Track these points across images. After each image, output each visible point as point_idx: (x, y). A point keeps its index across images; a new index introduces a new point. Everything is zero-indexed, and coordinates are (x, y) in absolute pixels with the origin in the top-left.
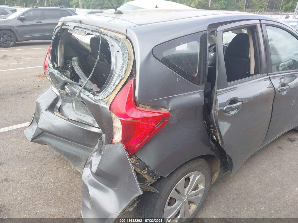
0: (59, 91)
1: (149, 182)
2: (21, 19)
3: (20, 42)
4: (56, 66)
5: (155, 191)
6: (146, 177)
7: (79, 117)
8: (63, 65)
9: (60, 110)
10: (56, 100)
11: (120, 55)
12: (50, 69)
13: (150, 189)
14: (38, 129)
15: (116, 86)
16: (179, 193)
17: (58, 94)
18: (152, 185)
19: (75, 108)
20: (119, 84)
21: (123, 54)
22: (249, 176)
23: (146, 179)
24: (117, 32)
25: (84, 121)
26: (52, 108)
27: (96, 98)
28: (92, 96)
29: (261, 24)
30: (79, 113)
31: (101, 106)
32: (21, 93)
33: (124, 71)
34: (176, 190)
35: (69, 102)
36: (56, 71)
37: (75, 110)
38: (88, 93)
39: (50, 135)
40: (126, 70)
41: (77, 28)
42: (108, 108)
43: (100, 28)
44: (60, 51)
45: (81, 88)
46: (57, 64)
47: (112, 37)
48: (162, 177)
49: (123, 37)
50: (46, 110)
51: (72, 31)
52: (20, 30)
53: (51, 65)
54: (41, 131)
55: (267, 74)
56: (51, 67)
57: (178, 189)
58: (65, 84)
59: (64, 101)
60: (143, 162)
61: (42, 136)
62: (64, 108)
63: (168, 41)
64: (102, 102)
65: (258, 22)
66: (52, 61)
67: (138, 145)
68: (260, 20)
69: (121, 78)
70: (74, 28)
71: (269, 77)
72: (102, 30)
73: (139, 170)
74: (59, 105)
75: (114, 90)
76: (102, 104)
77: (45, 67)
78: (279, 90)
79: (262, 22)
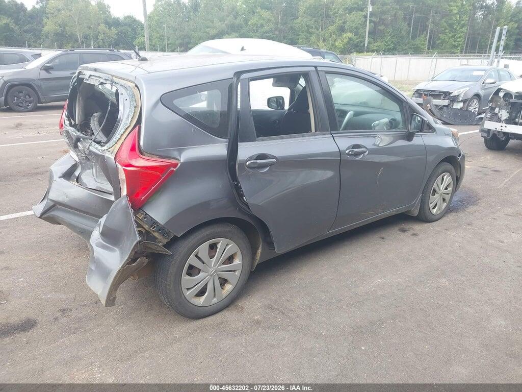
0: (78, 156)
1: (160, 242)
2: (47, 69)
3: (44, 104)
4: (73, 123)
5: (168, 252)
6: (156, 235)
7: (99, 185)
8: (82, 123)
9: (78, 179)
10: (74, 167)
11: (128, 103)
12: (66, 127)
13: (162, 249)
14: (49, 201)
15: (122, 135)
16: (204, 263)
17: (77, 159)
18: (165, 246)
19: (95, 175)
20: (124, 132)
21: (131, 102)
22: (323, 266)
23: (157, 239)
24: (127, 80)
25: (103, 189)
26: (68, 175)
27: (103, 148)
28: (99, 147)
29: (317, 71)
30: (100, 181)
31: (107, 157)
32: (37, 174)
33: (130, 119)
34: (196, 256)
35: (89, 169)
36: (72, 128)
37: (95, 177)
38: (97, 146)
39: (63, 207)
40: (132, 118)
41: (93, 77)
42: (113, 158)
43: (112, 76)
44: (78, 106)
45: (90, 141)
46: (75, 121)
47: (122, 86)
48: (175, 237)
49: (132, 85)
50: (60, 177)
51: (88, 80)
52: (44, 85)
53: (67, 122)
54: (52, 204)
55: (329, 132)
56: (66, 124)
57: (199, 255)
58: (78, 140)
59: (83, 169)
60: (152, 218)
61: (53, 210)
62: (83, 177)
63: (183, 88)
64: (107, 153)
65: (313, 69)
66: (68, 117)
67: (143, 197)
68: (316, 67)
69: (127, 126)
70: (89, 77)
71: (333, 136)
72: (114, 78)
73: (147, 227)
74: (77, 173)
75: (119, 139)
76: (107, 155)
77: (62, 126)
78: (347, 152)
79: (319, 69)
